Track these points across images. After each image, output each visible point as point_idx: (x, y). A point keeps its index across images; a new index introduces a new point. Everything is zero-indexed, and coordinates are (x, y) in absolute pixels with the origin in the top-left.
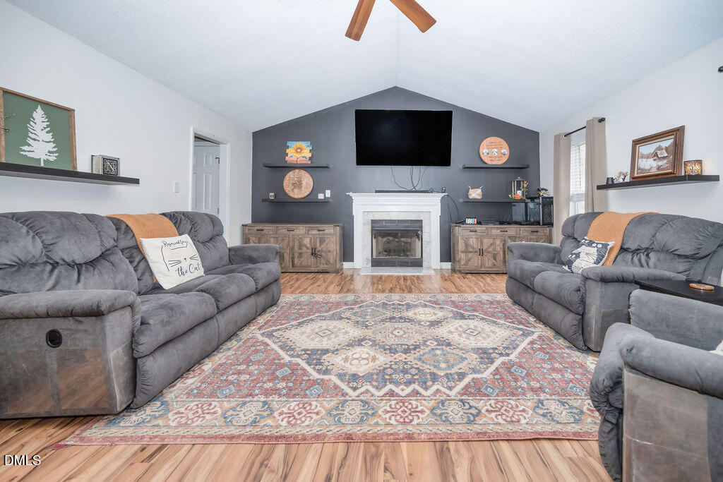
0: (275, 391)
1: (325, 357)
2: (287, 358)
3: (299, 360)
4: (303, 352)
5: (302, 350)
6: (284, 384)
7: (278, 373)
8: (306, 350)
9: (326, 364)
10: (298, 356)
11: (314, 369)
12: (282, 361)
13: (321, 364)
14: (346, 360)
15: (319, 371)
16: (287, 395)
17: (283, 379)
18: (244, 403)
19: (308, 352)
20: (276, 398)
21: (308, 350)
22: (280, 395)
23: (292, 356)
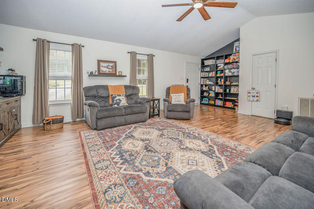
0: (232, 149)
1: (206, 151)
2: (223, 158)
3: (218, 155)
4: (213, 157)
5: (213, 158)
6: (228, 149)
7: (229, 154)
8: (211, 158)
9: (208, 148)
10: (217, 157)
11: (214, 149)
12: (226, 158)
13: (210, 149)
14: (200, 146)
15: (213, 147)
16: (228, 146)
17: (228, 151)
18: (244, 150)
19: (211, 156)
20: (232, 147)
21: (210, 157)
22: (231, 147)
23: (220, 158)
